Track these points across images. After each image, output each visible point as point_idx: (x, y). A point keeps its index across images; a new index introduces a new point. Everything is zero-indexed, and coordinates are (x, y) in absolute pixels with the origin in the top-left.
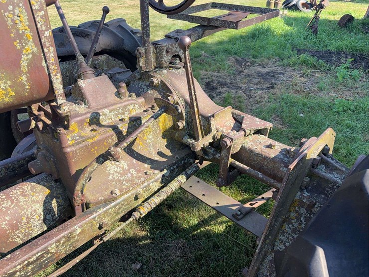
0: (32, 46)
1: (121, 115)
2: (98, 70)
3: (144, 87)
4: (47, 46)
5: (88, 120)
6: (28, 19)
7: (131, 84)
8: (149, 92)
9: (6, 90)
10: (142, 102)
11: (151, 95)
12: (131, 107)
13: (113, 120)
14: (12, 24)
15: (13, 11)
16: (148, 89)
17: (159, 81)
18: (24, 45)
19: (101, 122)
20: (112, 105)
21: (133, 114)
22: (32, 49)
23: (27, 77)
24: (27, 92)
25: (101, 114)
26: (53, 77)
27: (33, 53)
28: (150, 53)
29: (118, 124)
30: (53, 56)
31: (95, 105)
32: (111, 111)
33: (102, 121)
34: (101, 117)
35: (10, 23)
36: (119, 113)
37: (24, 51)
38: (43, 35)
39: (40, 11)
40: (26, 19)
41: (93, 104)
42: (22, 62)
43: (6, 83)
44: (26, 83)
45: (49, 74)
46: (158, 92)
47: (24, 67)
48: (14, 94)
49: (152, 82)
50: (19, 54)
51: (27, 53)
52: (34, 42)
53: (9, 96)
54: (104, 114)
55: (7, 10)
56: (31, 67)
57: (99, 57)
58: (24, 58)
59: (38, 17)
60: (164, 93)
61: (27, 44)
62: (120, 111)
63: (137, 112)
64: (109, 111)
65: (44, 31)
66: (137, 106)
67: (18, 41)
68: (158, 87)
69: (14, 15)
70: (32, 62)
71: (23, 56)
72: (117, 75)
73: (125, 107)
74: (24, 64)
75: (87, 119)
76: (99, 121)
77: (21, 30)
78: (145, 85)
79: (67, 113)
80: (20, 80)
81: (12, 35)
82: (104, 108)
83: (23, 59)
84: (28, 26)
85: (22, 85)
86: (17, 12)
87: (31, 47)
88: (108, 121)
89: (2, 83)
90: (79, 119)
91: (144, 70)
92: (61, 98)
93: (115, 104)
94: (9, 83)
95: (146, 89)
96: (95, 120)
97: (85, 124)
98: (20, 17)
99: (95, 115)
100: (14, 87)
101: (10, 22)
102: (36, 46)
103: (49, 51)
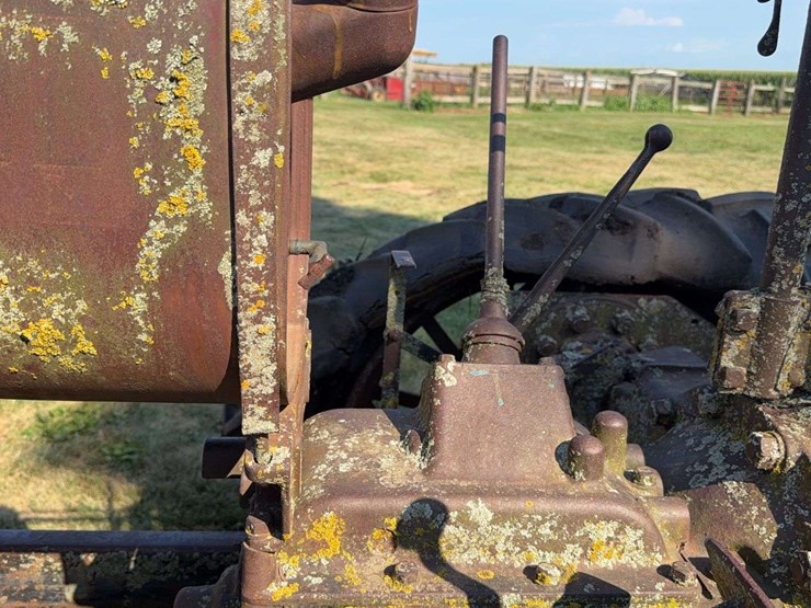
0: (195, 193)
1: (542, 547)
2: (624, 339)
3: (716, 457)
4: (253, 202)
5: (393, 523)
6: (205, 93)
7: (679, 426)
8: (731, 486)
9: (67, 329)
10: (672, 525)
11: (734, 503)
12: (602, 532)
13: (501, 557)
14: (144, 100)
15: (161, 56)
16: (730, 472)
17: (794, 454)
18: (168, 184)
19: (443, 547)
20: (519, 494)
21: (603, 564)
22: (195, 202)
23: (150, 301)
24: (140, 354)
25: (453, 515)
26: (243, 324)
27: (193, 221)
28: (787, 326)
29: (507, 589)
30: (265, 244)
31: (454, 467)
32: (500, 518)
33: (450, 547)
34: (449, 529)
35: (137, 96)
36: (536, 536)
37: (162, 207)
38: (247, 162)
39: (256, 67)
40: (200, 92)
41: (449, 464)
42: (144, 241)
43: (70, 304)
44: (141, 323)
45: (236, 310)
46: (772, 507)
47: (149, 261)
48: (94, 351)
49: (755, 450)
50: (143, 213)
51: (171, 215)
52: (207, 180)
53: (75, 351)
54: (464, 520)
55: (139, 53)
56: (175, 269)
57: (642, 301)
58: (157, 229)
59: (241, 89)
60: (799, 519)
61: (179, 183)
62: (545, 530)
63: (624, 560)
64: (490, 516)
65: (254, 147)
66: (632, 536)
67: (149, 166)
68: (780, 479)
69: (159, 71)
70: (183, 252)
71: (152, 223)
72: (659, 374)
73: (574, 521)
74: (151, 251)
75: (391, 516)
76: (437, 545)
77: (168, 129)
78: (725, 451)
79: (273, 474)
80: (123, 305)
81: (135, 142)
82: (478, 493)
83: (149, 234)
84: (200, 118)
85: (126, 324)
86: (173, 61)
87: (191, 197)
88: (475, 553)
89: (58, 301)
90: (358, 504)
91: (735, 385)
92: (261, 411)
93: (532, 494)
94: (82, 305)
95: (720, 469)
96: (420, 531)
97: (377, 533)
98: (177, 81)
99: (428, 512)
100: (94, 324)
101: (139, 92)
102: (212, 195)
103: (255, 223)
